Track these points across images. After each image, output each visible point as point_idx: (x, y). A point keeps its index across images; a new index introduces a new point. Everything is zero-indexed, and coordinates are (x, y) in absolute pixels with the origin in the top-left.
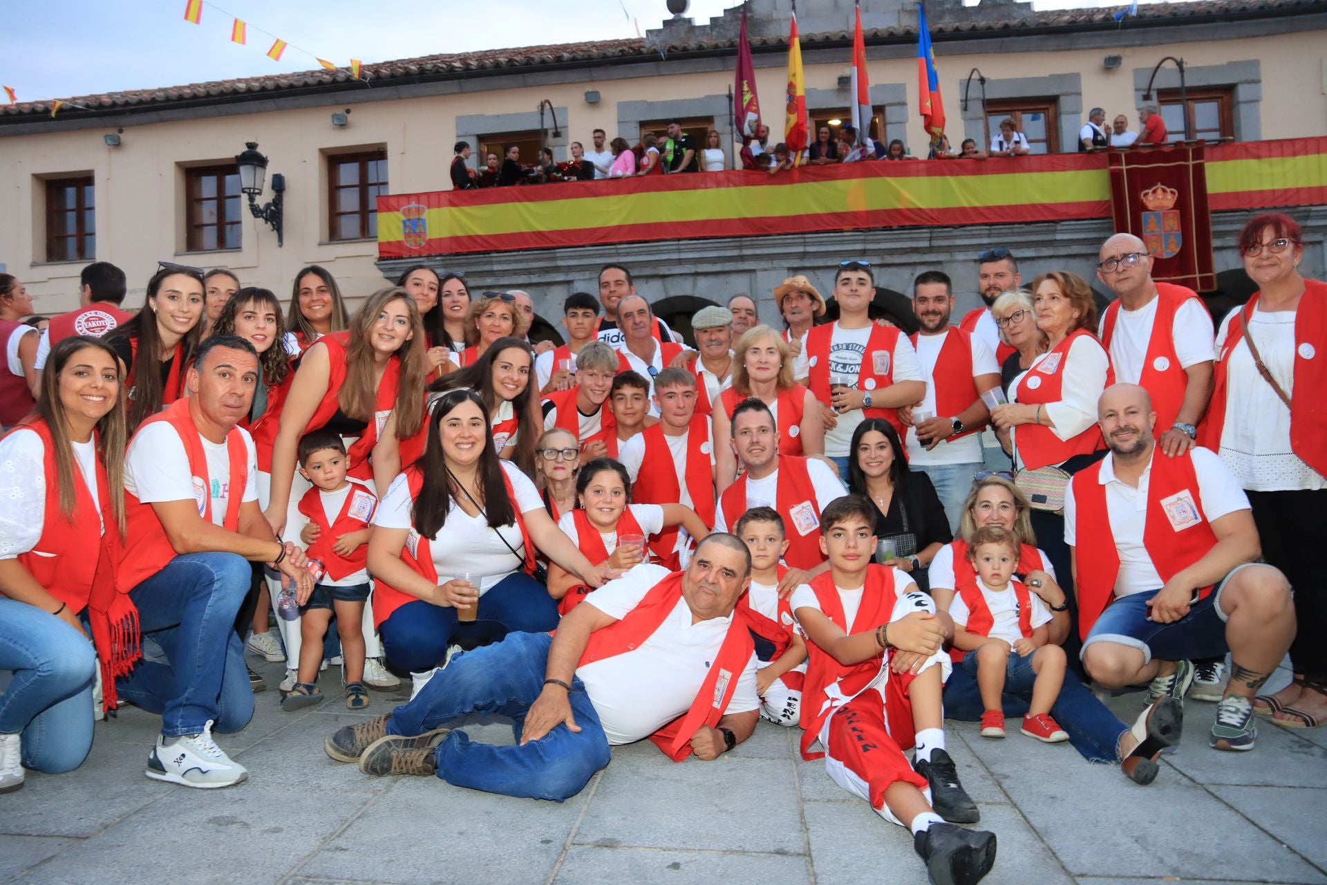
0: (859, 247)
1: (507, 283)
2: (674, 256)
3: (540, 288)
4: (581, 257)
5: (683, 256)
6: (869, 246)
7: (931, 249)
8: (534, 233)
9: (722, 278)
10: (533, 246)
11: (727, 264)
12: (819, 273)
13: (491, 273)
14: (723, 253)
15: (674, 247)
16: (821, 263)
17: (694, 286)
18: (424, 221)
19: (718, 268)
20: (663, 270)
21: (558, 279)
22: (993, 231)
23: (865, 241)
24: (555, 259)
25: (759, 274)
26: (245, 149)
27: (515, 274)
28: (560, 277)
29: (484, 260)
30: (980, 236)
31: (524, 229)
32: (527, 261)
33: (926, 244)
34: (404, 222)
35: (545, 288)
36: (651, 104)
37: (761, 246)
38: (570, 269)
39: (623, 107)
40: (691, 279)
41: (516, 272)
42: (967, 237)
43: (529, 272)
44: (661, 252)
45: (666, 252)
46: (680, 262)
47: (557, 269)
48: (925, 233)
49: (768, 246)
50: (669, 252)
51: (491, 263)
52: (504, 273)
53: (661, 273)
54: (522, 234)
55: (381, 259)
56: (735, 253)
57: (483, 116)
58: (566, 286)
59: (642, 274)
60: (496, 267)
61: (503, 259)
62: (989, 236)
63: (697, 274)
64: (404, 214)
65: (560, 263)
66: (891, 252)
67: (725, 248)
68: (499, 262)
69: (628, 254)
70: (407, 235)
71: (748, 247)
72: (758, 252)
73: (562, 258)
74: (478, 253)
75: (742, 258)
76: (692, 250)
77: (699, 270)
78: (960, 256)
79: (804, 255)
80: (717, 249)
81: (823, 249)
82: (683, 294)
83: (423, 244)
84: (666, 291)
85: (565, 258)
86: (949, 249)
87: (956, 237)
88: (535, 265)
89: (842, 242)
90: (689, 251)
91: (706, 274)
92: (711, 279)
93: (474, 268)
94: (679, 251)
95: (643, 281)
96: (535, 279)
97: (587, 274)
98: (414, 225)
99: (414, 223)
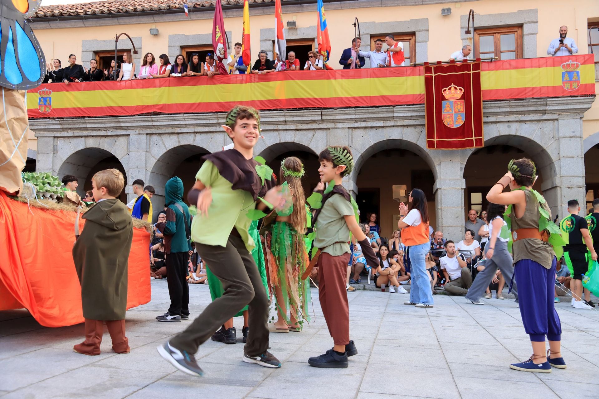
0: (282, 119)
1: (95, 134)
2: (183, 122)
3: (113, 138)
4: (133, 122)
5: (187, 122)
6: (287, 119)
7: (323, 121)
8: (108, 107)
9: (209, 135)
10: (108, 115)
11: (211, 127)
13: (86, 129)
14: (208, 122)
15: (182, 118)
17: (194, 140)
18: (50, 98)
19: (207, 129)
21: (122, 134)
22: (357, 111)
23: (285, 116)
24: (119, 122)
27: (99, 130)
28: (123, 132)
29: (82, 121)
30: (350, 114)
31: (103, 105)
32: (105, 123)
33: (320, 118)
34: (40, 99)
35: (116, 138)
36: (187, 36)
38: (128, 128)
39: (171, 37)
40: (193, 135)
41: (99, 129)
42: (342, 114)
43: (106, 129)
44: (175, 120)
45: (178, 120)
46: (186, 125)
47: (121, 128)
48: (318, 112)
50: (179, 120)
51: (86, 123)
52: (93, 129)
53: (176, 132)
54: (102, 108)
56: (215, 121)
57: (96, 40)
58: (127, 137)
59: (166, 132)
60: (88, 126)
61: (91, 121)
62: (355, 114)
63: (195, 133)
64: (40, 94)
65: (122, 125)
66: (301, 122)
67: (209, 119)
68: (90, 123)
69: (158, 121)
70: (40, 106)
73: (123, 122)
74: (79, 117)
75: (219, 125)
76: (192, 119)
77: (196, 131)
78: (340, 125)
80: (205, 119)
82: (188, 144)
83: (49, 111)
84: (179, 142)
85: (124, 122)
86: (334, 121)
87: (336, 114)
88: (109, 125)
89: (272, 117)
90: (191, 120)
91: (201, 133)
92: (204, 136)
93: (77, 126)
94: (185, 120)
95: (167, 136)
96: (109, 133)
97: (137, 131)
98: (45, 101)
99: (45, 99)
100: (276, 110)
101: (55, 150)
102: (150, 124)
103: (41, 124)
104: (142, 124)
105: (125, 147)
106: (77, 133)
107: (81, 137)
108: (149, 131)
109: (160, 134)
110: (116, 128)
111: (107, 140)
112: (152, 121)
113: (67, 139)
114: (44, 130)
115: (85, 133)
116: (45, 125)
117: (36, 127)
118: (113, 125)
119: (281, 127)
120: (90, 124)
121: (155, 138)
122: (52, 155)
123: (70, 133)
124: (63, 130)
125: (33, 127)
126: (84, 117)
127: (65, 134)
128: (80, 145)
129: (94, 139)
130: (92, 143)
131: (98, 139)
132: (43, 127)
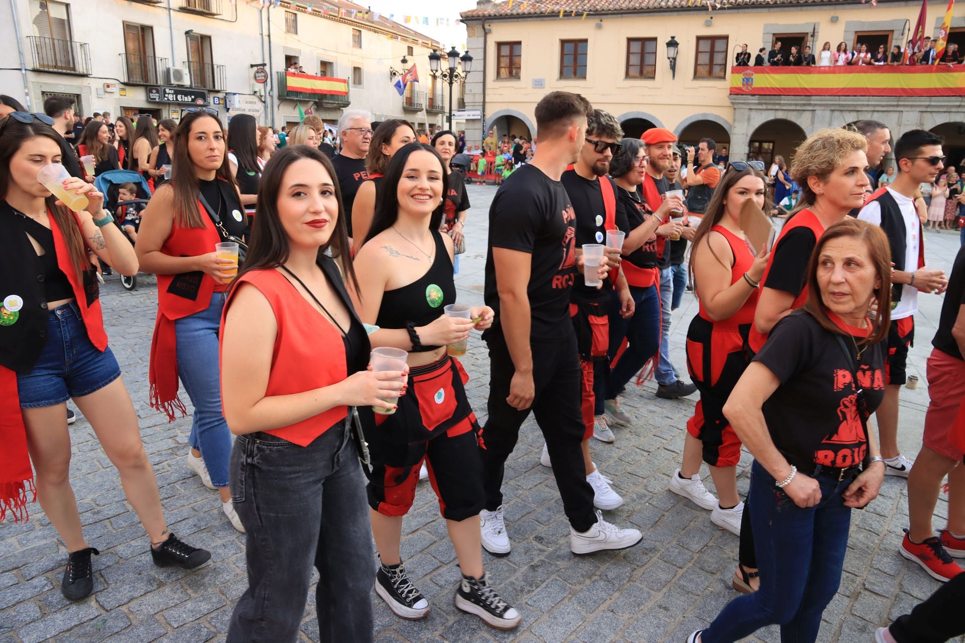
0: (958, 104)
1: (785, 109)
2: (866, 103)
3: (800, 112)
4: (822, 100)
6: (962, 104)
8: (803, 88)
9: (885, 114)
10: (802, 94)
11: (890, 107)
12: (934, 114)
13: (779, 104)
14: (889, 103)
16: (936, 110)
17: (872, 116)
18: (752, 79)
19: (885, 109)
20: (859, 108)
21: (809, 109)
24: (810, 100)
25: (904, 113)
26: (670, 39)
28: (811, 108)
29: (777, 98)
31: (799, 86)
32: (797, 100)
34: (743, 79)
35: (803, 112)
36: (863, 23)
37: (908, 101)
38: (815, 105)
39: (848, 24)
40: (871, 113)
41: (790, 105)
43: (796, 105)
44: (860, 101)
46: (868, 105)
47: (810, 105)
49: (912, 101)
50: (863, 101)
52: (784, 105)
53: (857, 110)
54: (797, 88)
55: (731, 94)
56: (895, 103)
57: (777, 24)
58: (813, 112)
59: (847, 109)
60: (782, 102)
61: (785, 98)
63: (874, 111)
64: (743, 75)
65: (812, 102)
70: (743, 85)
71: (902, 101)
72: (906, 103)
73: (813, 100)
74: (776, 95)
75: (898, 106)
76: (875, 101)
79: (928, 106)
80: (888, 101)
81: (939, 104)
83: (751, 89)
85: (815, 100)
88: (800, 102)
89: (949, 101)
90: (873, 101)
91: (878, 111)
92: (880, 114)
93: (772, 102)
94: (869, 101)
95: (848, 113)
96: (798, 108)
97: (823, 108)
98: (748, 81)
99: (748, 80)
100: (955, 96)
101: (749, 119)
102: (837, 103)
103: (741, 99)
104: (829, 103)
105: (810, 119)
106: (769, 107)
107: (772, 110)
108: (833, 108)
109: (841, 111)
110: (804, 105)
111: (794, 113)
112: (839, 100)
113: (759, 112)
114: (742, 103)
115: (777, 107)
116: (745, 100)
117: (737, 101)
118: (803, 102)
119: (953, 110)
120: (784, 100)
121: (836, 114)
122: (746, 123)
123: (764, 107)
124: (759, 104)
125: (734, 101)
126: (780, 95)
127: (760, 107)
128: (770, 116)
129: (784, 112)
130: (780, 115)
131: (786, 112)
132: (742, 101)
